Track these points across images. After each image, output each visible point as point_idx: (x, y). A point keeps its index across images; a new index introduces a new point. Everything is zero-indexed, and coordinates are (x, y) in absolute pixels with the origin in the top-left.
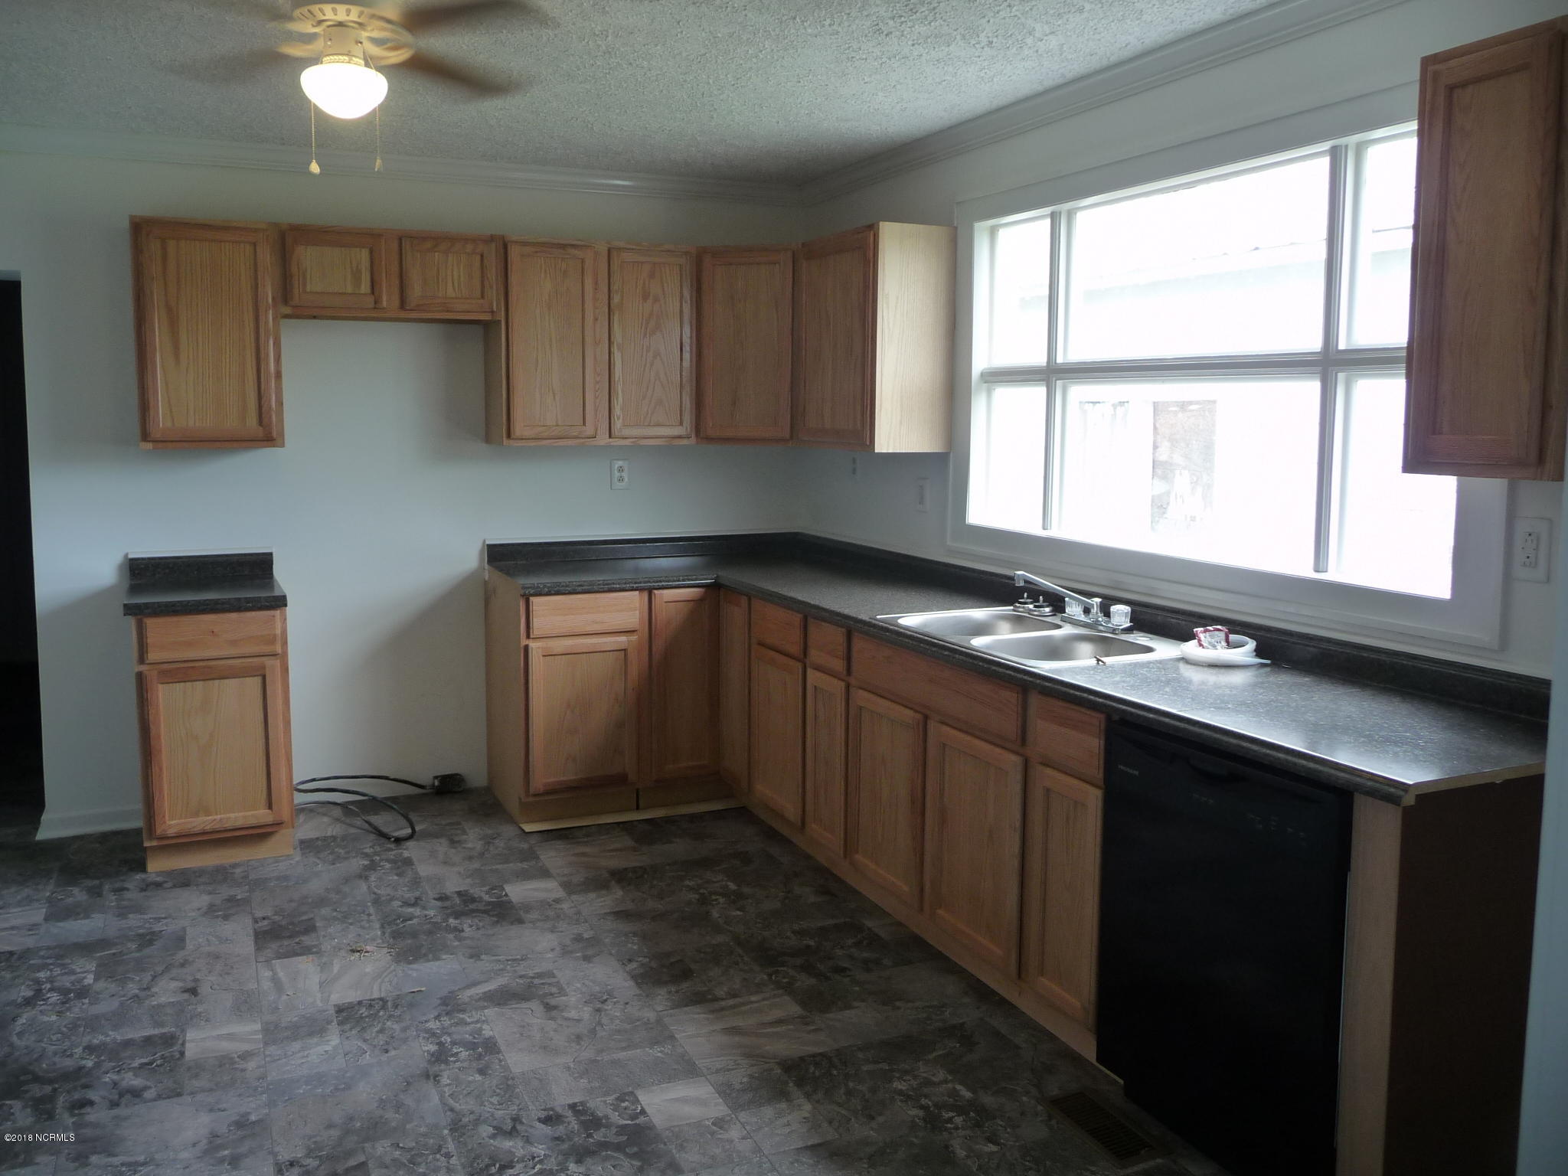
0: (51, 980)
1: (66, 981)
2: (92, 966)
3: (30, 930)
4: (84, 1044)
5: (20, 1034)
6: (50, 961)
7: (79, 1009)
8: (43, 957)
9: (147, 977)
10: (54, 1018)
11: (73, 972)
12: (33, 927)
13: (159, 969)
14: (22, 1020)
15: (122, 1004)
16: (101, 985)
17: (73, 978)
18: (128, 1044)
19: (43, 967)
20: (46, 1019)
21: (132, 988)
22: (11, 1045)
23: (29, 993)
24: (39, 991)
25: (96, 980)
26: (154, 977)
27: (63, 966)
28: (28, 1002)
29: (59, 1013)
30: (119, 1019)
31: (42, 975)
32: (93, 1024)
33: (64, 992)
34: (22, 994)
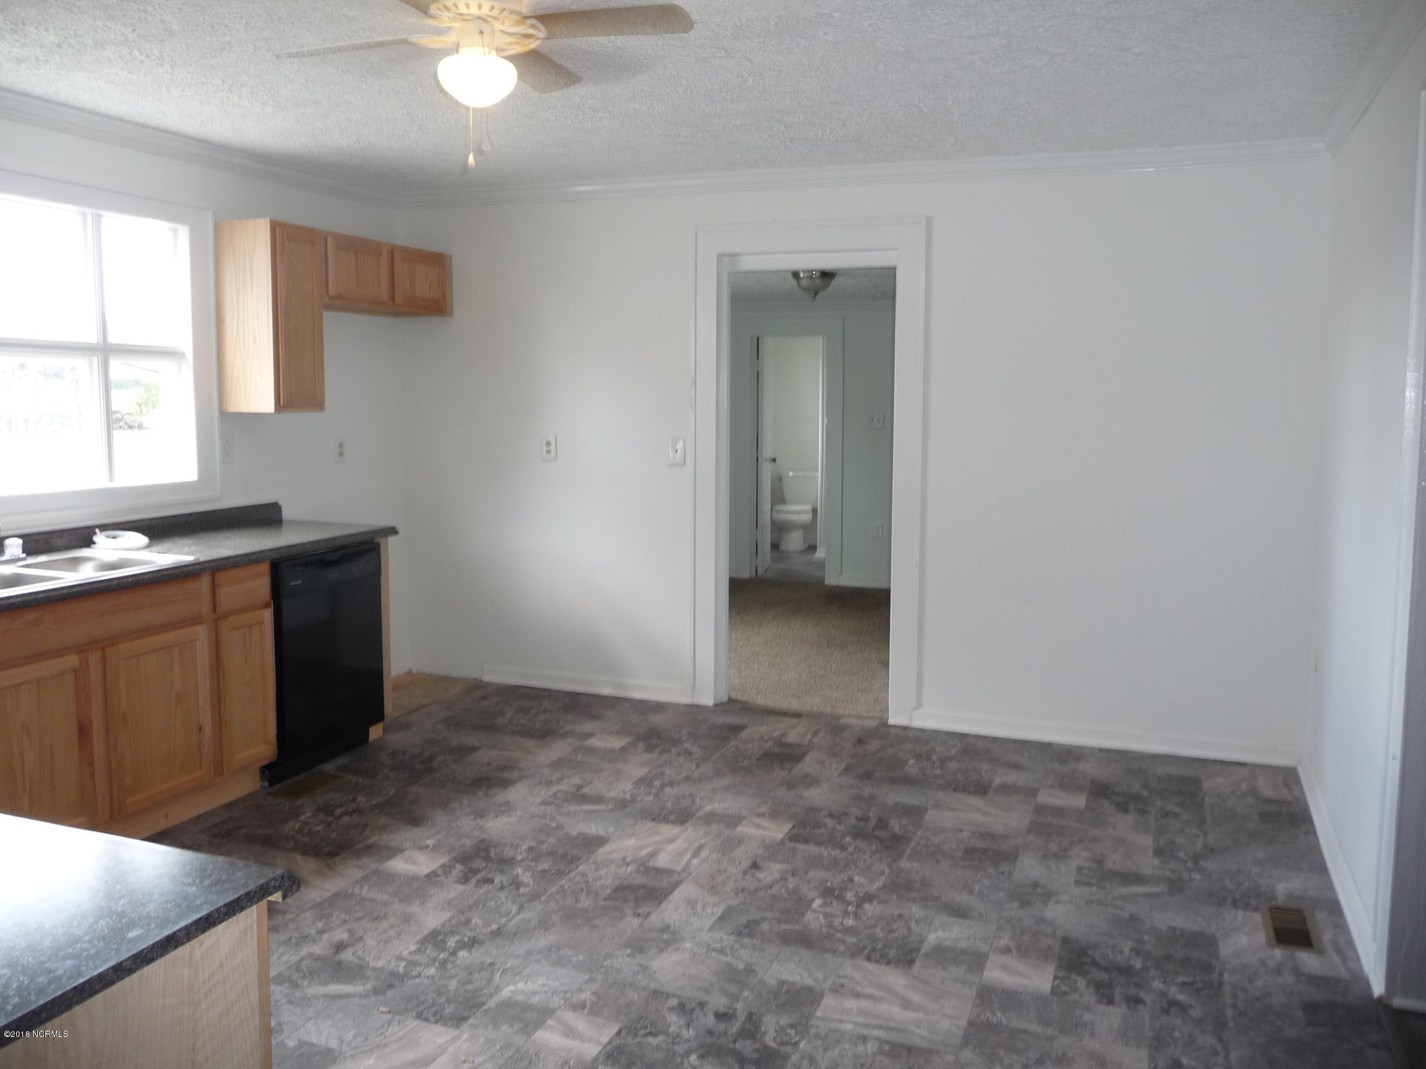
0: (846, 914)
1: (836, 907)
2: (809, 916)
3: (842, 986)
4: (846, 852)
5: (883, 873)
6: (839, 935)
7: (837, 879)
8: (843, 942)
9: (774, 890)
10: (856, 879)
11: (826, 915)
12: (838, 989)
13: (762, 893)
14: (878, 884)
15: (806, 873)
16: (811, 895)
17: (828, 910)
18: (820, 844)
19: (847, 930)
20: (862, 880)
21: (792, 883)
22: (890, 867)
23: (867, 906)
24: (859, 906)
25: (812, 901)
26: (770, 887)
27: (830, 926)
28: (869, 898)
29: (852, 880)
30: (814, 863)
31: (850, 922)
32: (833, 865)
33: (841, 898)
34: (872, 908)
